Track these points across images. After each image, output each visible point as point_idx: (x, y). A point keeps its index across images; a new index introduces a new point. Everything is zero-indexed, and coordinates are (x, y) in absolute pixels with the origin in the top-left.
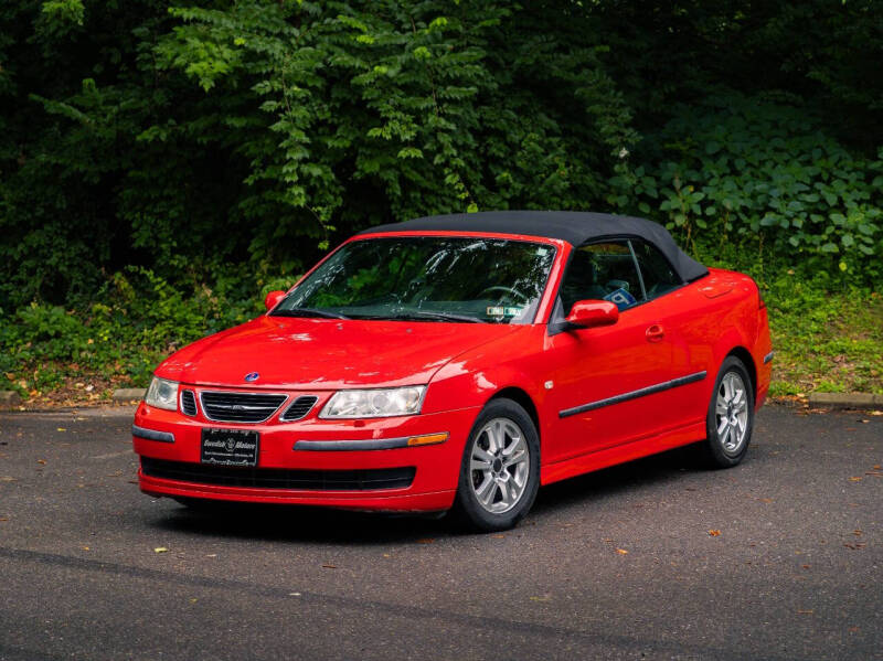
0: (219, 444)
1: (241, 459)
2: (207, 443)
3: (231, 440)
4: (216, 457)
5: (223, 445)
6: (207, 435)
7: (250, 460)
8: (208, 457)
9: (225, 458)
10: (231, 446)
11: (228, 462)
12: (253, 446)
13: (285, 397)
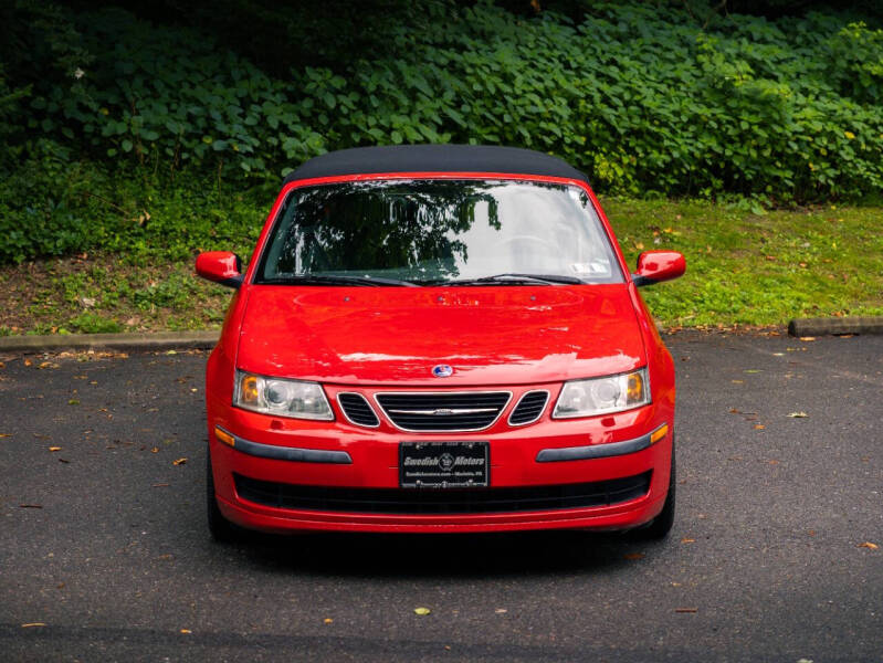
0: (427, 462)
1: (464, 479)
2: (409, 461)
3: (447, 456)
4: (424, 479)
5: (436, 462)
6: (409, 450)
7: (476, 479)
8: (413, 480)
9: (439, 480)
10: (447, 462)
11: (445, 484)
12: (481, 461)
13: (507, 395)
